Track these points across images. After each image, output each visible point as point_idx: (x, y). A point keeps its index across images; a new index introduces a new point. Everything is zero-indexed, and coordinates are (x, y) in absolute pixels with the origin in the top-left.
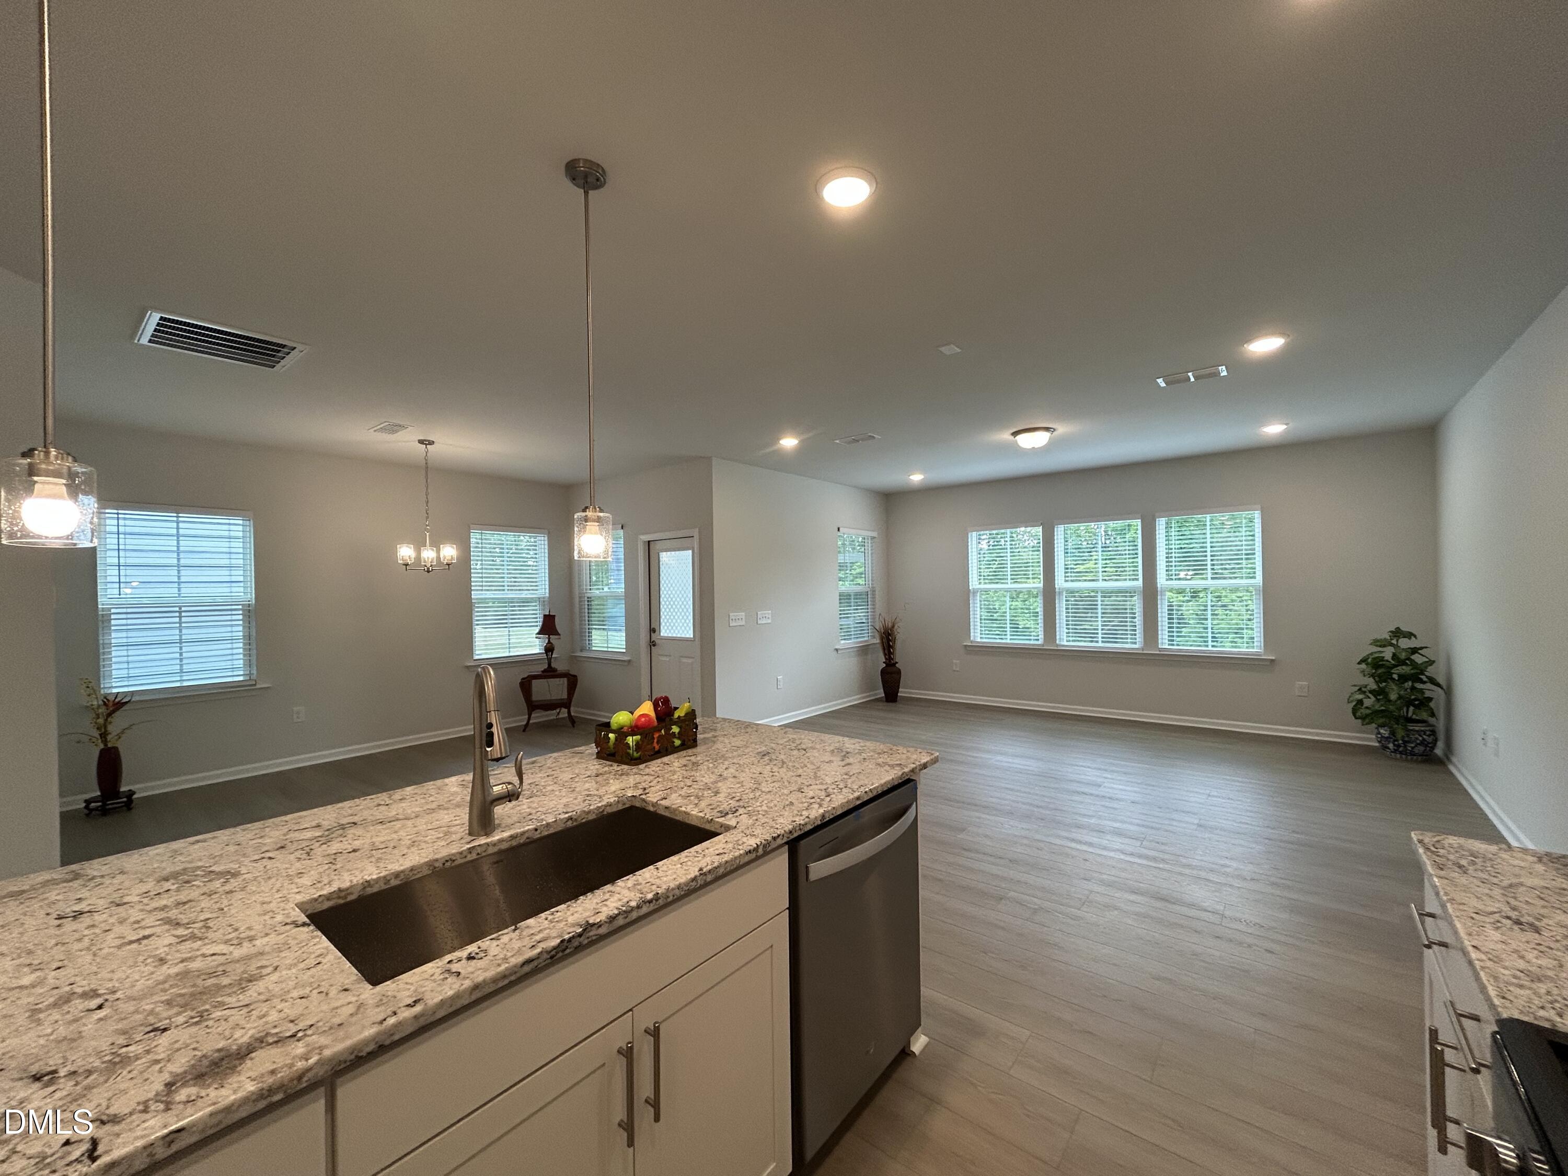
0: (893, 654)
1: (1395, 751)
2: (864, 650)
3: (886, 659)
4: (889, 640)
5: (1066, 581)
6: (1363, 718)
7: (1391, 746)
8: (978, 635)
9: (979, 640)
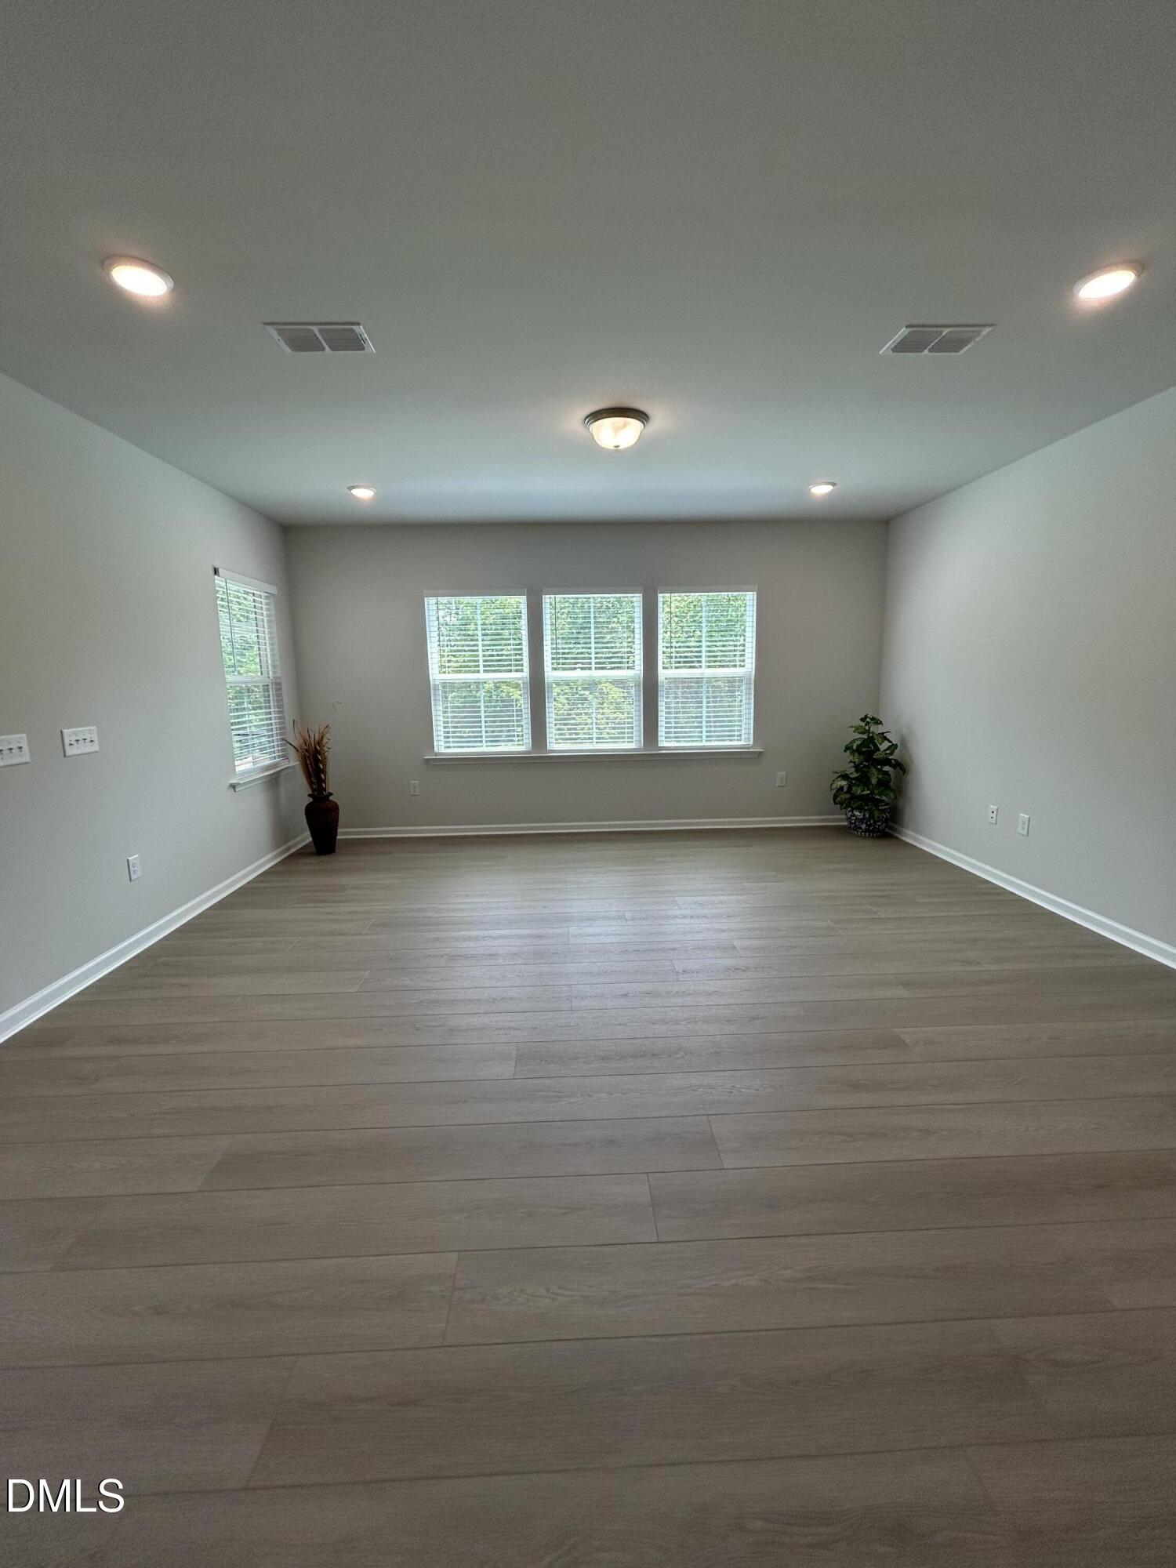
0: (324, 781)
1: (866, 831)
2: (274, 781)
3: (313, 790)
4: (317, 761)
5: (555, 669)
6: (841, 803)
7: (864, 826)
8: (443, 746)
9: (443, 750)
